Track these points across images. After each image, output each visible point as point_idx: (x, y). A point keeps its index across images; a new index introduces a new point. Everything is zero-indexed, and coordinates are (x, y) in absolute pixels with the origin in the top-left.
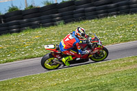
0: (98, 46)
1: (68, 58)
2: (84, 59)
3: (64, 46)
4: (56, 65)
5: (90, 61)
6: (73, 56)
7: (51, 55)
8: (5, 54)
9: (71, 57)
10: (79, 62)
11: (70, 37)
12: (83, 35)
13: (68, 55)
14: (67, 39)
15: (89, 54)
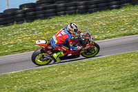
0: (90, 42)
1: (59, 53)
2: (76, 55)
3: (56, 41)
4: (47, 60)
5: (81, 57)
6: (64, 52)
7: (42, 51)
8: (105, 31)
9: (62, 53)
10: (70, 57)
11: (63, 33)
12: (76, 31)
13: (59, 51)
14: (60, 35)
15: (81, 50)
